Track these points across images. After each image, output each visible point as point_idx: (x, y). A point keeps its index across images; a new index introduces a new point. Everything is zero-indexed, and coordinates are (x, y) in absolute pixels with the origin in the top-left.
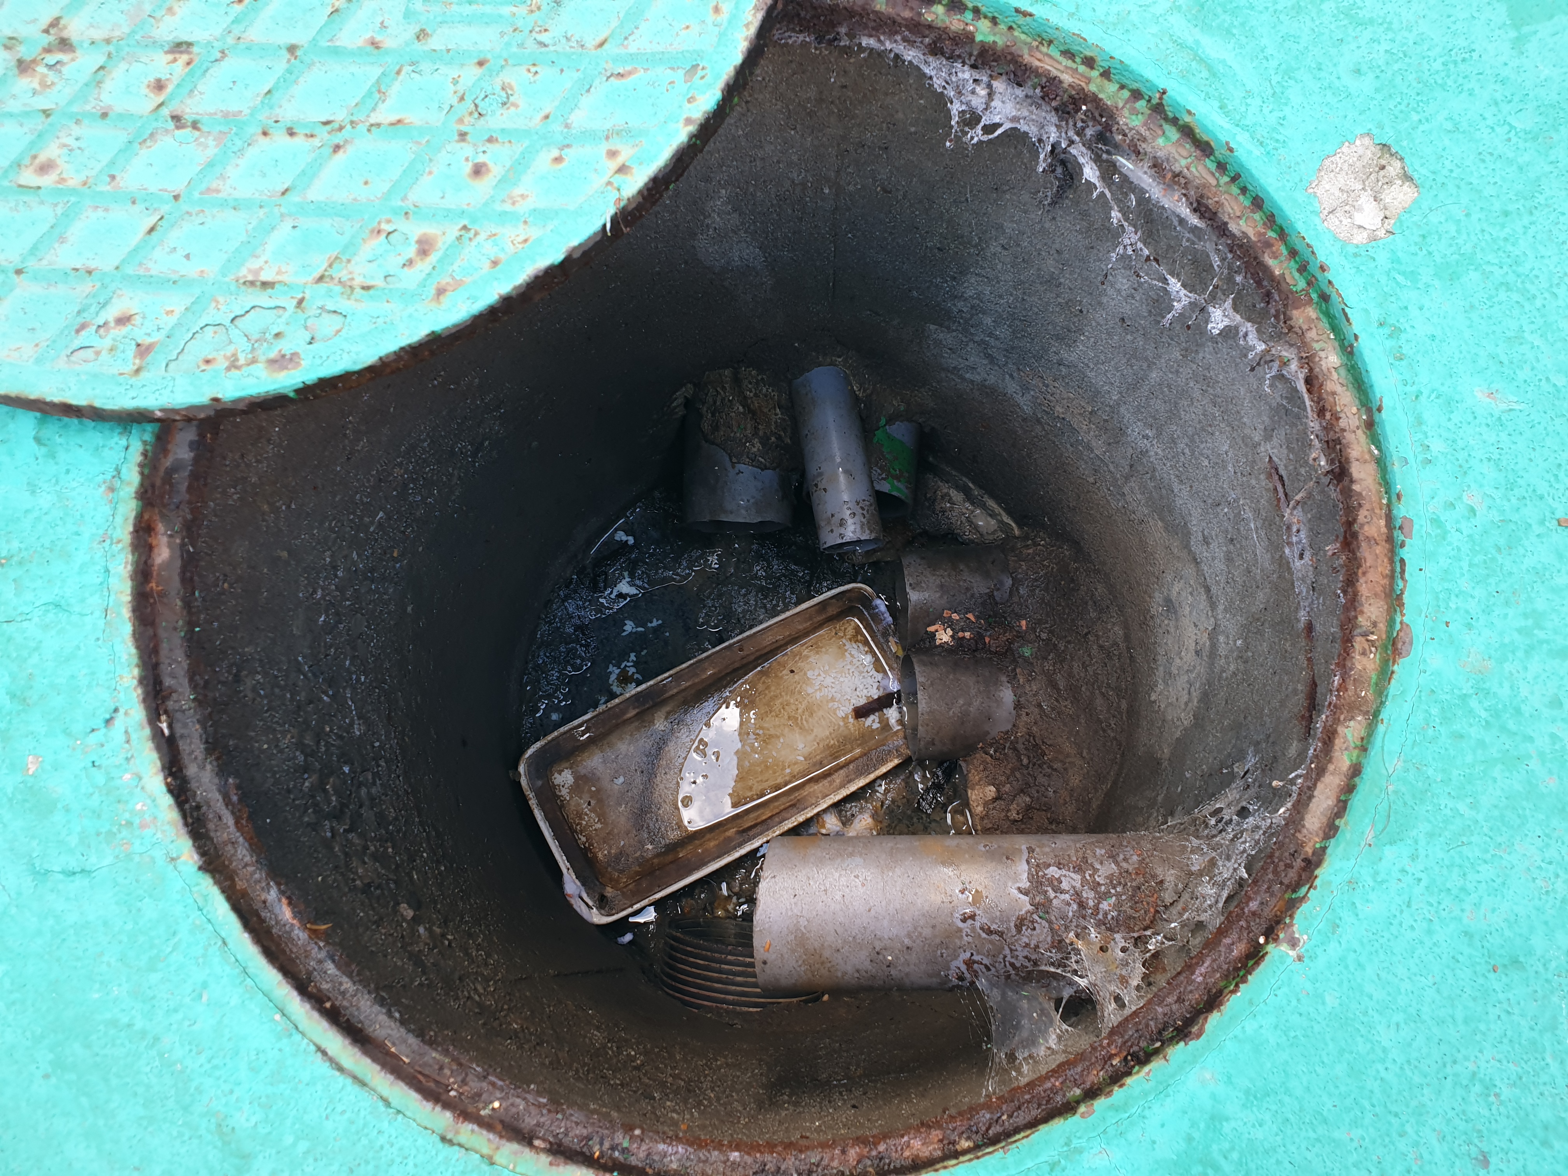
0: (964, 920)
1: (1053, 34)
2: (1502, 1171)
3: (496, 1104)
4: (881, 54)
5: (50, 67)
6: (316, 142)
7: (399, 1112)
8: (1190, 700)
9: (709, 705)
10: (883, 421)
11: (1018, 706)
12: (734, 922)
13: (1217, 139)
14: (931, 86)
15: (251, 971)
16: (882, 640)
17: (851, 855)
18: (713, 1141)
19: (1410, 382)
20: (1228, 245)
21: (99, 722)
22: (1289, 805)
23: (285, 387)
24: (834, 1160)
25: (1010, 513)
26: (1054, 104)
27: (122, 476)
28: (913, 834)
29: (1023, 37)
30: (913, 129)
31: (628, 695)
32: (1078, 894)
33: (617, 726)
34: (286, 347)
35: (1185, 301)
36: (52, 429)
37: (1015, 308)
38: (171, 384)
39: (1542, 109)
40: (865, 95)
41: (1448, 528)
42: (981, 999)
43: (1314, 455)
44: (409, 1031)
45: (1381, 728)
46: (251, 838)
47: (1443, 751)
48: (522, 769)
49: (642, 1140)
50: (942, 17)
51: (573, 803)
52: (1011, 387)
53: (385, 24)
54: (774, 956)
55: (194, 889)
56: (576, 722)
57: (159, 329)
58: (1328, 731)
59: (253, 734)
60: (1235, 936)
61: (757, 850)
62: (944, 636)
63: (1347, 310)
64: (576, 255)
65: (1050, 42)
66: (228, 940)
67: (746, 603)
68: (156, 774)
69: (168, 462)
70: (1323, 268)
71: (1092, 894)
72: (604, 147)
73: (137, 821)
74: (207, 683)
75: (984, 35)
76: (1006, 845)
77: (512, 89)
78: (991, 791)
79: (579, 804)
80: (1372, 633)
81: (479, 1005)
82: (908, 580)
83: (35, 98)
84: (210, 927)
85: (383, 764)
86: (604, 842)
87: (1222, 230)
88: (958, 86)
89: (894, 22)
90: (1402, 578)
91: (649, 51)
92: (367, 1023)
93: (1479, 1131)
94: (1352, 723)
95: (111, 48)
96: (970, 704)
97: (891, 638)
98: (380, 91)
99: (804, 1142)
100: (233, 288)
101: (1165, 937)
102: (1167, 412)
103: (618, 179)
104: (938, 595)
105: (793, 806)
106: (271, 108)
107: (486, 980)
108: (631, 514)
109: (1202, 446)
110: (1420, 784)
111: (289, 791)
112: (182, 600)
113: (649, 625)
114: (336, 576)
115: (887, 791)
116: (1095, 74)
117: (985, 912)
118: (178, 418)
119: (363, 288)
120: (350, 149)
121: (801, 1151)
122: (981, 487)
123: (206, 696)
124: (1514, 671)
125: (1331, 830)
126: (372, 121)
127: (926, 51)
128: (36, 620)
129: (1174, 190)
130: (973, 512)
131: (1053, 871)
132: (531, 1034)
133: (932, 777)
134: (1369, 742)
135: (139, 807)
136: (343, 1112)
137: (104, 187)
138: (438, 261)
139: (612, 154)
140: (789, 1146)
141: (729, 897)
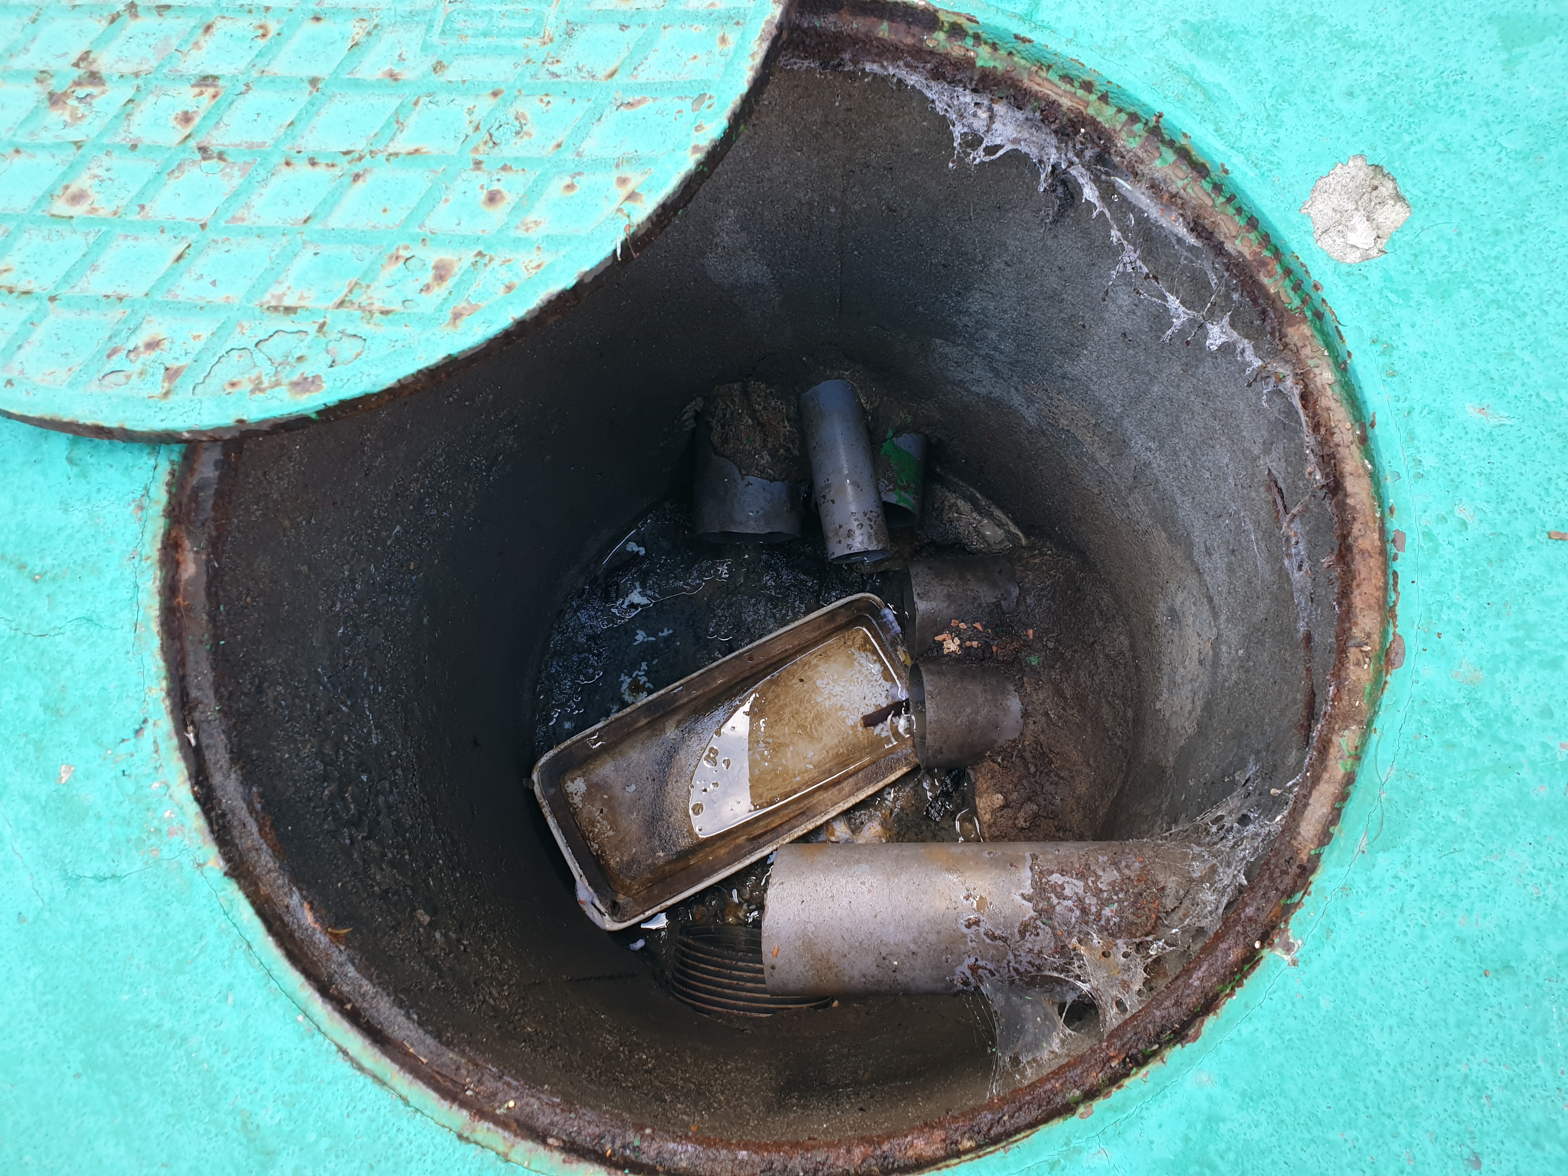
0: (969, 926)
1: (1052, 59)
2: (1494, 1171)
3: (511, 1104)
4: (885, 79)
5: (80, 100)
6: (337, 171)
7: (417, 1110)
8: (1194, 709)
9: (719, 714)
10: (890, 433)
11: (1025, 714)
12: (744, 929)
13: (1213, 162)
14: (933, 109)
15: (275, 973)
16: (890, 649)
17: (858, 862)
18: (722, 1141)
19: (1402, 398)
20: (1224, 264)
21: (128, 733)
22: (1286, 813)
23: (307, 409)
24: (840, 1160)
25: (1017, 524)
26: (1053, 127)
27: (150, 494)
28: (922, 841)
29: (1023, 62)
30: (916, 150)
31: (639, 704)
32: (1080, 900)
33: (629, 735)
34: (308, 369)
35: (1184, 318)
36: (84, 449)
37: (1019, 322)
38: (198, 406)
39: (1533, 130)
40: (869, 118)
41: (1441, 541)
42: (987, 1005)
43: (1309, 469)
44: (427, 1032)
45: (1374, 738)
46: (275, 845)
47: (1435, 760)
48: (535, 777)
49: (653, 1139)
50: (943, 43)
51: (585, 811)
52: (1017, 400)
53: (403, 57)
54: (782, 962)
55: (220, 894)
56: (588, 731)
57: (186, 354)
58: (1323, 740)
59: (275, 744)
60: (1231, 941)
61: (767, 857)
62: (952, 646)
63: (1340, 327)
64: (588, 280)
65: (1049, 67)
66: (253, 944)
67: (756, 613)
68: (184, 782)
69: (194, 481)
70: (1316, 287)
71: (1094, 901)
72: (615, 174)
73: (165, 828)
74: (231, 693)
75: (985, 61)
76: (1010, 852)
77: (525, 119)
78: (998, 799)
79: (592, 811)
80: (1366, 644)
81: (494, 1008)
82: (916, 590)
83: (66, 130)
84: (235, 930)
85: (400, 773)
86: (616, 849)
87: (1219, 249)
88: (960, 110)
89: (897, 48)
90: (1395, 590)
91: (657, 80)
92: (386, 1024)
93: (1471, 1133)
94: (1346, 732)
95: (139, 81)
96: (977, 713)
97: (899, 647)
98: (398, 122)
99: (812, 1142)
100: (257, 312)
101: (1166, 942)
102: (1169, 425)
103: (628, 206)
104: (945, 605)
105: (803, 813)
106: (294, 138)
107: (501, 984)
108: (643, 525)
109: (1203, 459)
110: (1413, 792)
111: (309, 799)
112: (208, 614)
113: (660, 634)
114: (354, 589)
115: (896, 799)
116: (1093, 97)
117: (989, 918)
118: (204, 439)
119: (382, 313)
120: (369, 178)
121: (807, 1151)
122: (988, 498)
123: (231, 707)
124: (1505, 682)
125: (1325, 837)
126: (390, 150)
127: (928, 76)
128: (69, 633)
129: (1171, 210)
130: (980, 522)
131: (1056, 878)
132: (545, 1037)
133: (941, 785)
134: (1362, 751)
135: (167, 814)
136: (364, 1110)
137: (134, 217)
138: (454, 286)
139: (622, 181)
140: (796, 1145)
141: (740, 904)
